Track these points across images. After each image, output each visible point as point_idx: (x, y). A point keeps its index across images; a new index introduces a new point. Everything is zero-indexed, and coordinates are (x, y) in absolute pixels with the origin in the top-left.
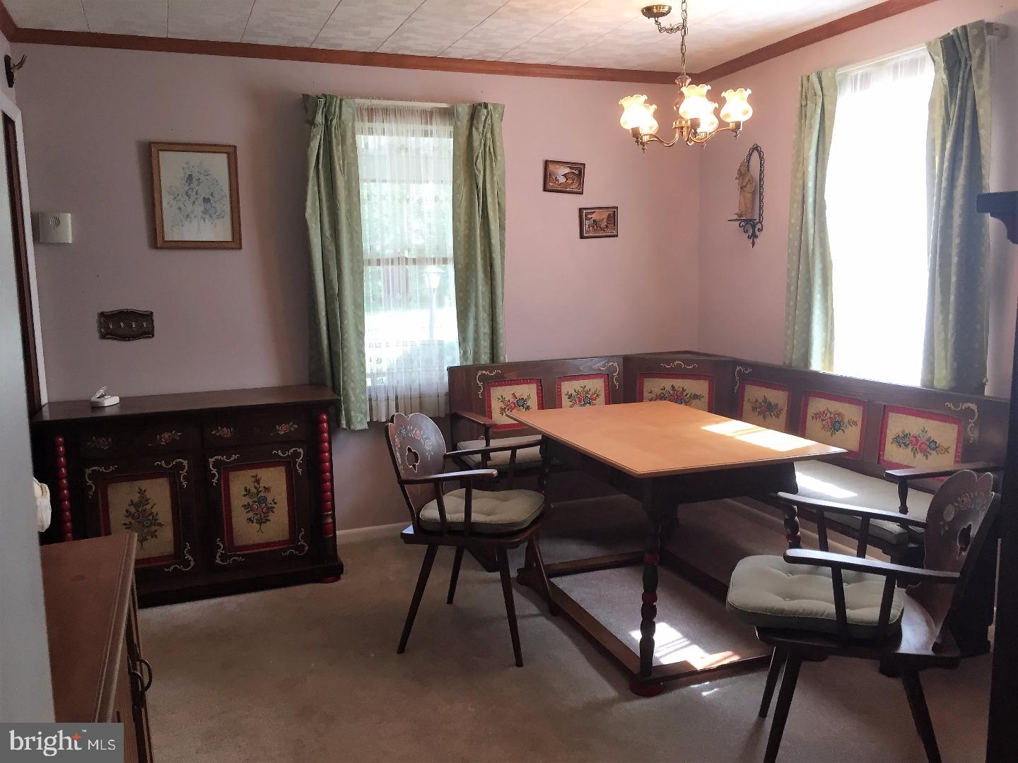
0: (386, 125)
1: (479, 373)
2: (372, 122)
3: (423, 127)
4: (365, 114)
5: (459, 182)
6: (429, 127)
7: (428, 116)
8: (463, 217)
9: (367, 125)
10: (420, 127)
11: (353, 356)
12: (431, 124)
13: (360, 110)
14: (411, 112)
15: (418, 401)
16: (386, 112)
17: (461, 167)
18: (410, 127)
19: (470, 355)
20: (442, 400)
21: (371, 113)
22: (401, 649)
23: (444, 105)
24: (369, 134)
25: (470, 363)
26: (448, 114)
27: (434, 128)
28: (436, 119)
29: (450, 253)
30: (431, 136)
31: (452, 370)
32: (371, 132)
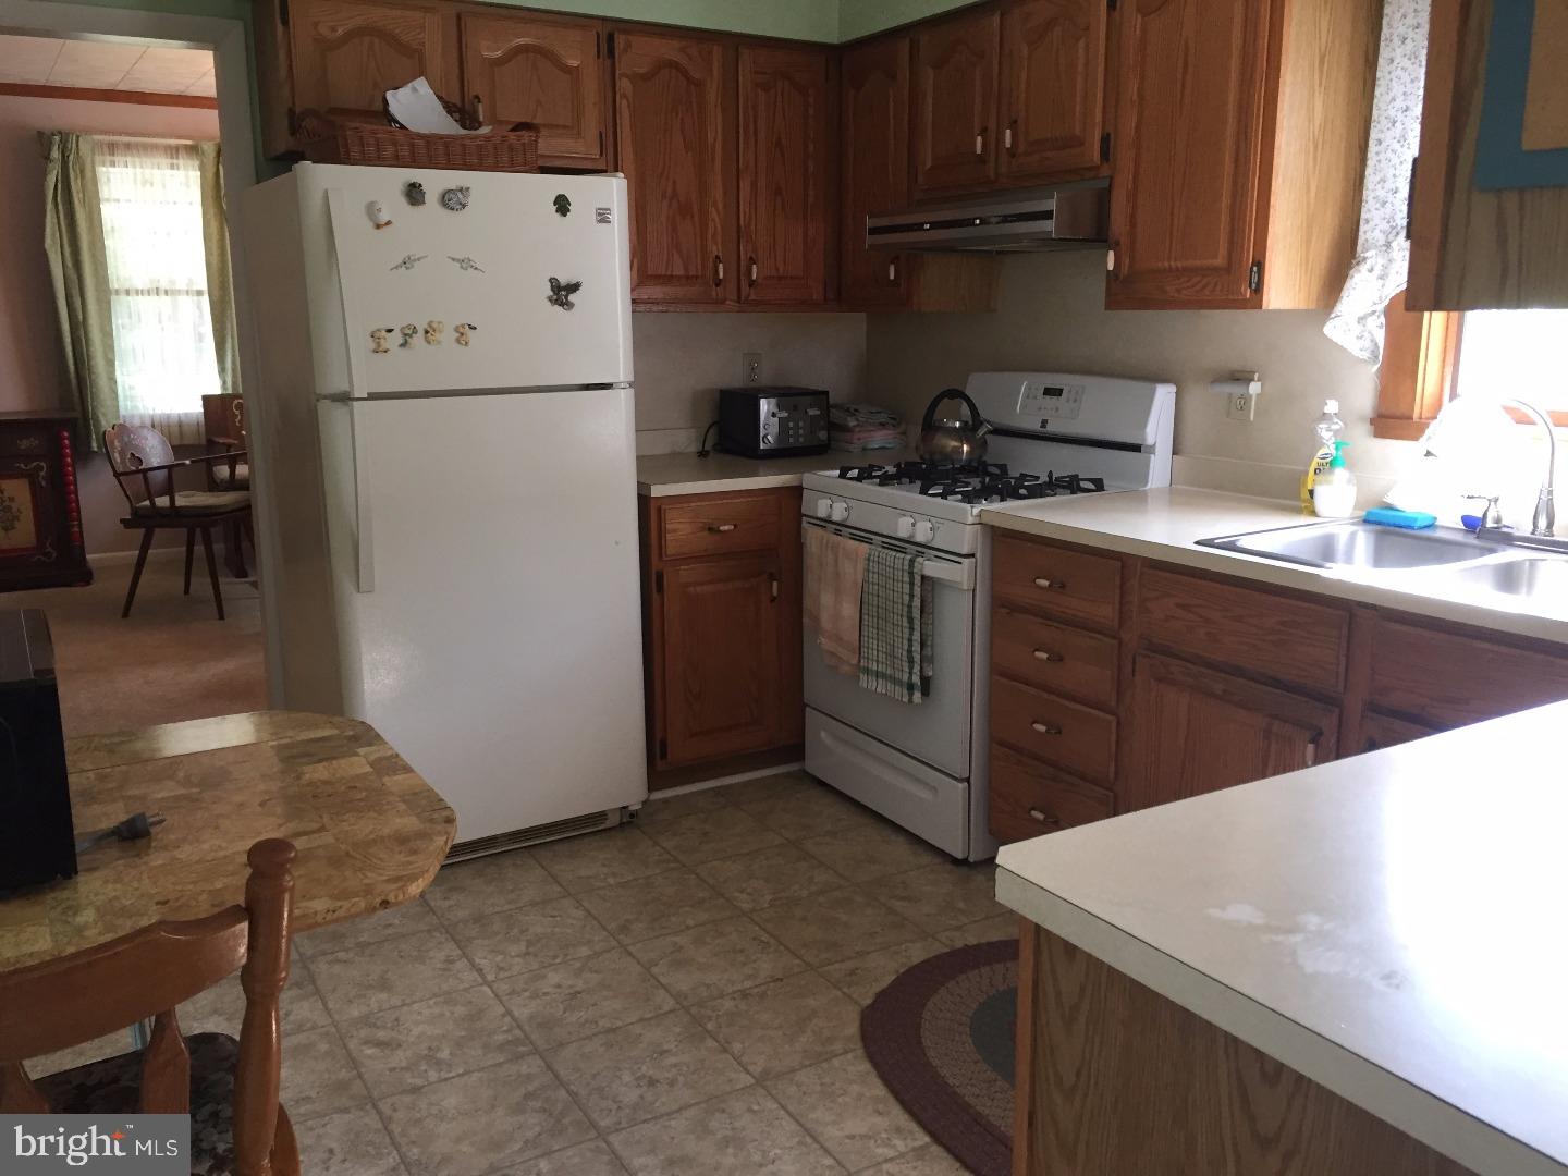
0: (129, 159)
1: (236, 402)
2: (113, 155)
3: (169, 161)
4: (106, 149)
5: (209, 217)
6: (175, 161)
7: (173, 152)
8: (215, 251)
9: (108, 158)
10: (165, 161)
11: (103, 382)
12: (177, 158)
13: (101, 144)
14: (155, 147)
15: (177, 429)
16: (128, 146)
17: (211, 201)
18: (156, 161)
19: (229, 384)
20: (203, 429)
21: (112, 148)
22: (126, 614)
23: (189, 142)
24: (111, 166)
25: (230, 391)
26: (193, 150)
27: (181, 162)
28: (182, 153)
29: (204, 286)
30: (178, 169)
31: (207, 400)
32: (113, 164)
